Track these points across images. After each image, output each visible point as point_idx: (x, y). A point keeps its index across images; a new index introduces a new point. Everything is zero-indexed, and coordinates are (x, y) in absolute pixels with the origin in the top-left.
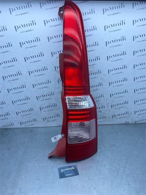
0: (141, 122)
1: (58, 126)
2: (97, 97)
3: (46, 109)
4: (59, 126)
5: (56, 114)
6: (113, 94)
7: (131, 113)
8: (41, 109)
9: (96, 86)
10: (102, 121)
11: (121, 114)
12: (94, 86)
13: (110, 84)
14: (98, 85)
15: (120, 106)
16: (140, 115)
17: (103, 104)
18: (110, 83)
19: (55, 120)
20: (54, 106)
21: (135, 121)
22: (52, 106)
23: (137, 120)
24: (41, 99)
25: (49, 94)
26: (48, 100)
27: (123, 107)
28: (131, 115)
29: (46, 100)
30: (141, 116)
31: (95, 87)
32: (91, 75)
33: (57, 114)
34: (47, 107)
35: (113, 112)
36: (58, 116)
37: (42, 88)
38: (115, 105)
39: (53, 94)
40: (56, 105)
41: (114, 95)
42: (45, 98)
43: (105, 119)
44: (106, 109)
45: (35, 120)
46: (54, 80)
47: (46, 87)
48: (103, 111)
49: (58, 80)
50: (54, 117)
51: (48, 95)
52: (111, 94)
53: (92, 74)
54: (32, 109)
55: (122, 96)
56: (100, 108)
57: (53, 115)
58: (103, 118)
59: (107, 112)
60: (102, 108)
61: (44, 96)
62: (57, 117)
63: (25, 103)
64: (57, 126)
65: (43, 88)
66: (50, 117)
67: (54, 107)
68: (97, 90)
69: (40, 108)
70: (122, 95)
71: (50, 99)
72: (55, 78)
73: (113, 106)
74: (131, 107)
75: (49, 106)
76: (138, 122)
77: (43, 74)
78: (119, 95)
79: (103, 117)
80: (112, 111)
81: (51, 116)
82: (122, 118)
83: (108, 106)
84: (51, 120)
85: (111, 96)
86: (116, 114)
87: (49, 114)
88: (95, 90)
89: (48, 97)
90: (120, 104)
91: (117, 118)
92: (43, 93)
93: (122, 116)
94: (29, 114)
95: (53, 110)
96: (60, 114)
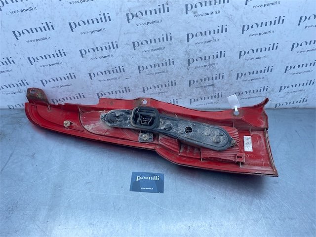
0: (288, 106)
2: (211, 57)
3: (101, 77)
5: (123, 87)
6: (247, 52)
7: (273, 90)
8: (91, 77)
9: (212, 32)
10: (212, 103)
11: (252, 91)
12: (208, 33)
13: (243, 30)
14: (218, 30)
15: (255, 76)
16: (289, 93)
17: (220, 71)
18: (244, 26)
20: (118, 70)
21: (276, 104)
22: (115, 71)
23: (280, 101)
24: (91, 55)
25: (108, 47)
26: (105, 59)
27: (260, 78)
28: (272, 92)
29: (101, 58)
30: (290, 95)
31: (210, 34)
32: (206, 5)
33: (125, 88)
34: (104, 74)
35: (238, 86)
36: (128, 91)
37: (92, 32)
38: (245, 74)
39: (115, 46)
40: (122, 70)
41: (248, 53)
42: (99, 54)
43: (220, 98)
44: (225, 81)
45: (82, 96)
46: (117, 14)
47: (100, 30)
48: (218, 85)
49: (127, 15)
50: (118, 92)
51: (104, 48)
52: (241, 52)
53: (208, 4)
54: (72, 75)
55: (264, 57)
56: (214, 78)
57: (117, 89)
58: (217, 97)
59: (226, 87)
60: (218, 78)
61: (96, 50)
63: (58, 64)
65: (94, 31)
66: (111, 92)
67: (120, 74)
68: (214, 40)
69: (90, 74)
70: (263, 53)
71: (109, 56)
72: (121, 9)
73: (240, 75)
74: (277, 78)
75: (109, 72)
76: (281, 106)
78: (259, 54)
79: (217, 95)
80: (236, 84)
81: (113, 89)
82: (254, 97)
83: (230, 75)
85: (240, 55)
86: (244, 90)
87: (109, 86)
88: (208, 42)
89: (105, 53)
90: (255, 72)
91: (244, 97)
92: (94, 43)
93: (253, 95)
94: (68, 85)
95: (116, 79)
96: (132, 88)
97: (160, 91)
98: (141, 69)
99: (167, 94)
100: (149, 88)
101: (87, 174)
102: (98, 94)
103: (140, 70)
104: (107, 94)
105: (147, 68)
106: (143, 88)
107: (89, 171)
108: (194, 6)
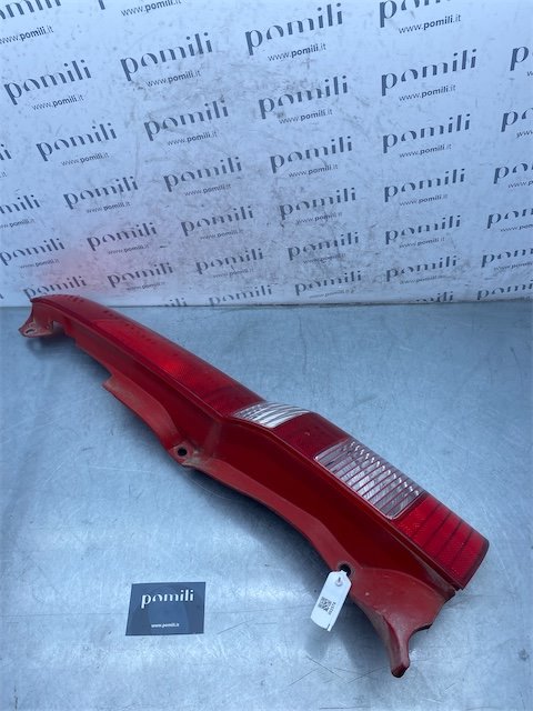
0: (506, 295)
1: (173, 306)
2: (327, 201)
3: (112, 245)
4: (176, 304)
5: (157, 264)
6: (400, 189)
7: (468, 264)
8: (92, 246)
9: (321, 152)
10: (342, 292)
11: (422, 267)
12: (312, 153)
13: (386, 145)
15: (424, 235)
16: (503, 269)
17: (350, 229)
18: (386, 138)
19: (155, 285)
20: (144, 232)
21: (480, 292)
22: (137, 233)
23: (487, 286)
24: (86, 203)
25: (117, 188)
26: (115, 210)
27: (436, 240)
28: (465, 268)
29: (106, 208)
30: (507, 274)
31: (317, 154)
32: (300, 100)
33: (162, 265)
34: (117, 238)
35: (392, 257)
36: (168, 271)
37: (83, 160)
38: (403, 233)
39: (131, 186)
40: (150, 231)
41: (403, 190)
42: (102, 200)
43: (357, 283)
44: (363, 248)
45: (80, 283)
46: (127, 124)
47: (99, 156)
48: (350, 256)
49: (147, 125)
51: (110, 191)
52: (387, 189)
53: (305, 97)
54: (57, 243)
55: (438, 197)
56: (339, 243)
57: (147, 267)
58: (350, 279)
59: (366, 260)
60: (346, 242)
61: (95, 194)
62: (162, 275)
63: (26, 222)
64: (169, 303)
65: (87, 159)
66: (134, 274)
67: (147, 239)
68: (328, 168)
69: (89, 240)
70: (435, 190)
71: (122, 205)
72: (132, 114)
73: (392, 235)
74: (471, 240)
75: (126, 234)
76: (490, 296)
77: (73, 99)
78: (426, 192)
79: (349, 276)
80: (388, 253)
81: (138, 268)
82: (428, 279)
83: (371, 236)
84: (139, 282)
85: (387, 195)
86: (404, 264)
87: (130, 261)
88: (316, 171)
89: (114, 198)
90: (424, 228)
91: (408, 279)
92: (89, 181)
93: (426, 274)
94: (50, 262)
95: (141, 247)
96: (174, 265)
97: (232, 271)
98: (188, 227)
99: (246, 276)
100: (209, 264)
101: (86, 434)
102: (110, 278)
103: (185, 230)
104: (128, 277)
105: (199, 225)
106: (198, 265)
107: (89, 427)
108: (276, 102)
